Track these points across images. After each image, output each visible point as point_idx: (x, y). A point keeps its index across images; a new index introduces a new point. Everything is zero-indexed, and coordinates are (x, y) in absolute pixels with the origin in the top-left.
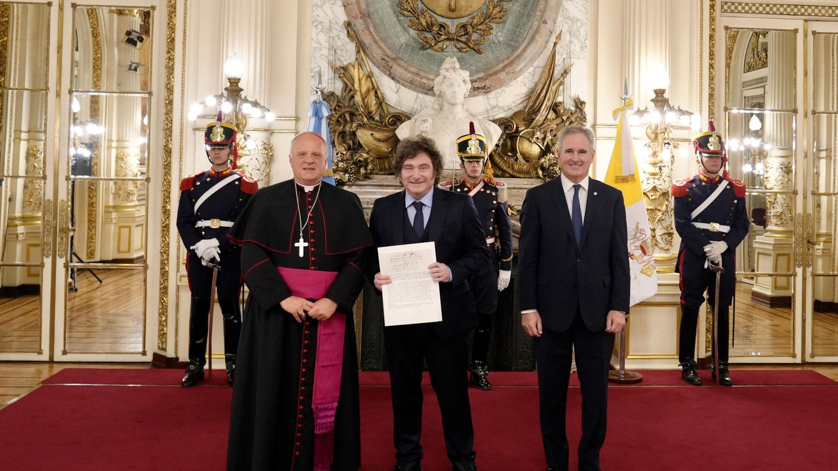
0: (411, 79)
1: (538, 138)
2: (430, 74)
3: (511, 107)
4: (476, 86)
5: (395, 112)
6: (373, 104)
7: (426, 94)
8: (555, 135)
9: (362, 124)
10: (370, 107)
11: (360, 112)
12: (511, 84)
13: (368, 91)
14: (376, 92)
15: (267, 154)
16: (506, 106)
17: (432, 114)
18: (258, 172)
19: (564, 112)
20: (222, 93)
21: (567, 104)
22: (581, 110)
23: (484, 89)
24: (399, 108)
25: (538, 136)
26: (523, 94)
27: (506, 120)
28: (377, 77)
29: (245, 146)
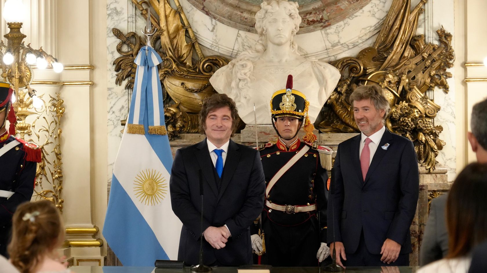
0: (229, 13)
1: (390, 82)
2: (254, 6)
3: (357, 44)
4: (311, 19)
5: (211, 55)
6: (183, 47)
7: (249, 31)
8: (414, 77)
9: (170, 72)
10: (180, 49)
11: (168, 57)
12: (355, 14)
13: (177, 30)
14: (187, 31)
15: (57, 112)
16: (351, 43)
17: (253, 56)
18: (47, 133)
19: (424, 47)
20: (2, 42)
21: (428, 37)
22: (446, 45)
23: (322, 22)
24: (216, 50)
25: (391, 80)
26: (371, 27)
27: (351, 60)
28: (188, 13)
29: (31, 103)
